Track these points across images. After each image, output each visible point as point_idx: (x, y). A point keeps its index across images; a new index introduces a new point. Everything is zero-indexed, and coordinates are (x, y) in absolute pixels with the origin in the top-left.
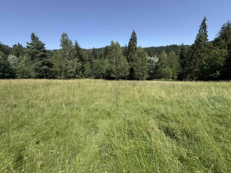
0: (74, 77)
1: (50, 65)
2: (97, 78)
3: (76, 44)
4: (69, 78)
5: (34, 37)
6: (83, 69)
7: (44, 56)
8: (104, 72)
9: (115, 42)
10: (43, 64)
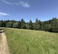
0: (38, 30)
1: (33, 26)
2: (46, 31)
3: (40, 20)
4: (37, 30)
5: (30, 20)
6: (41, 28)
7: (32, 24)
8: (49, 29)
9: (54, 18)
10: (31, 26)
